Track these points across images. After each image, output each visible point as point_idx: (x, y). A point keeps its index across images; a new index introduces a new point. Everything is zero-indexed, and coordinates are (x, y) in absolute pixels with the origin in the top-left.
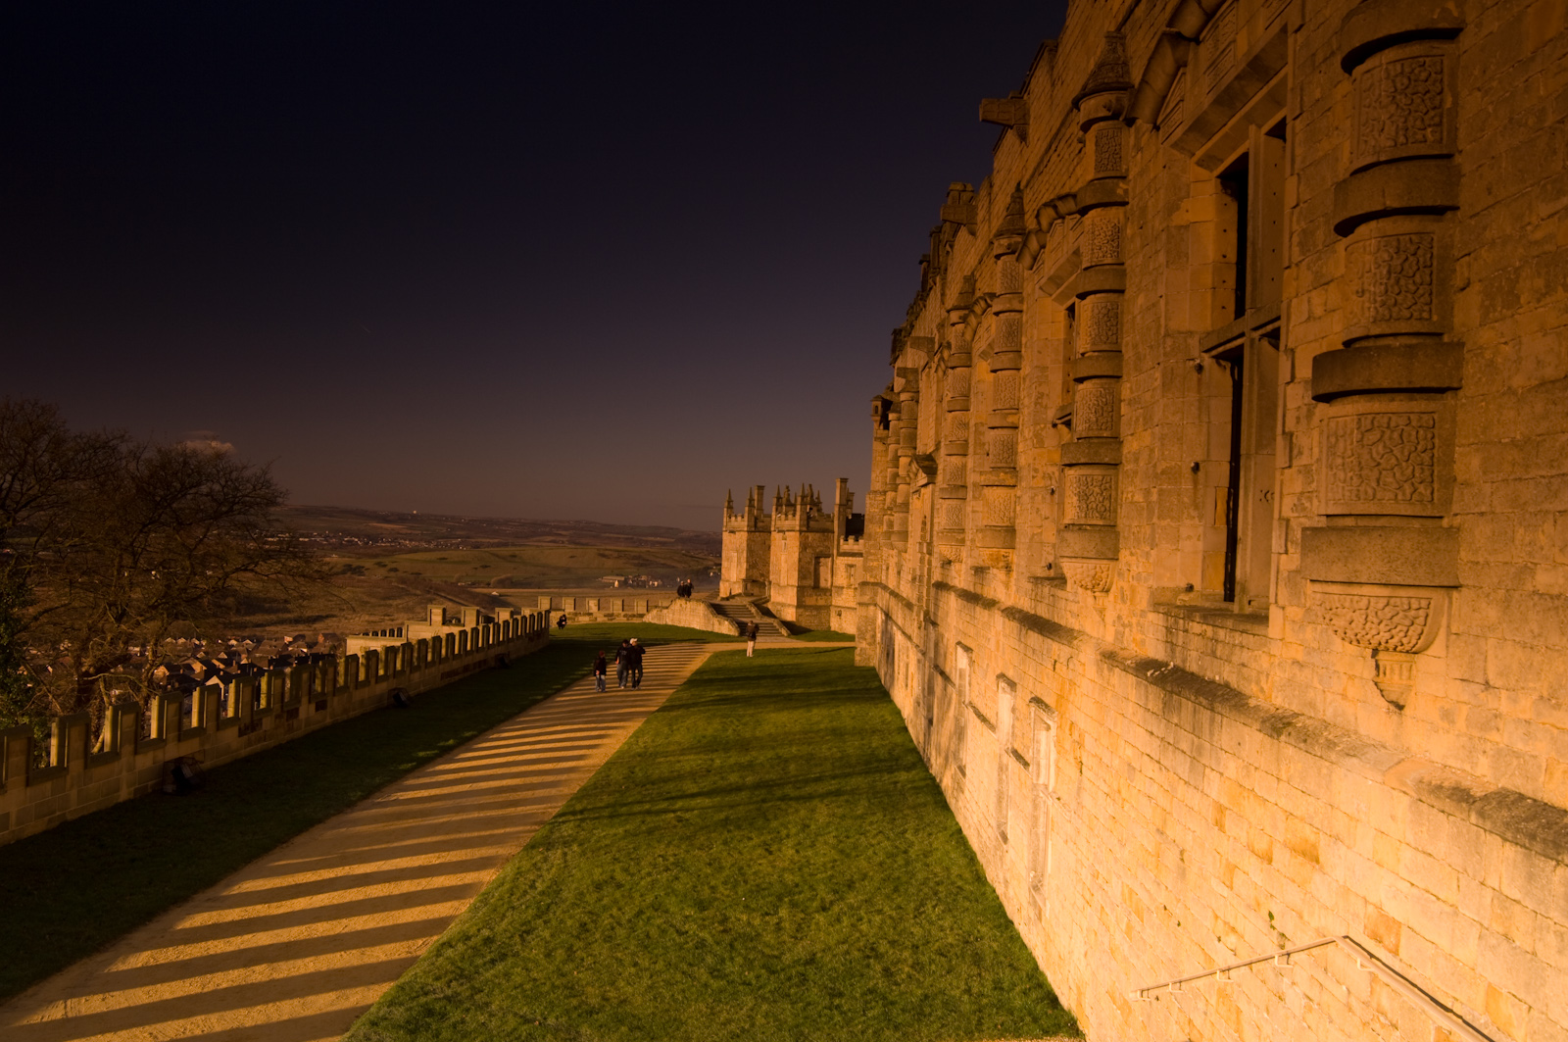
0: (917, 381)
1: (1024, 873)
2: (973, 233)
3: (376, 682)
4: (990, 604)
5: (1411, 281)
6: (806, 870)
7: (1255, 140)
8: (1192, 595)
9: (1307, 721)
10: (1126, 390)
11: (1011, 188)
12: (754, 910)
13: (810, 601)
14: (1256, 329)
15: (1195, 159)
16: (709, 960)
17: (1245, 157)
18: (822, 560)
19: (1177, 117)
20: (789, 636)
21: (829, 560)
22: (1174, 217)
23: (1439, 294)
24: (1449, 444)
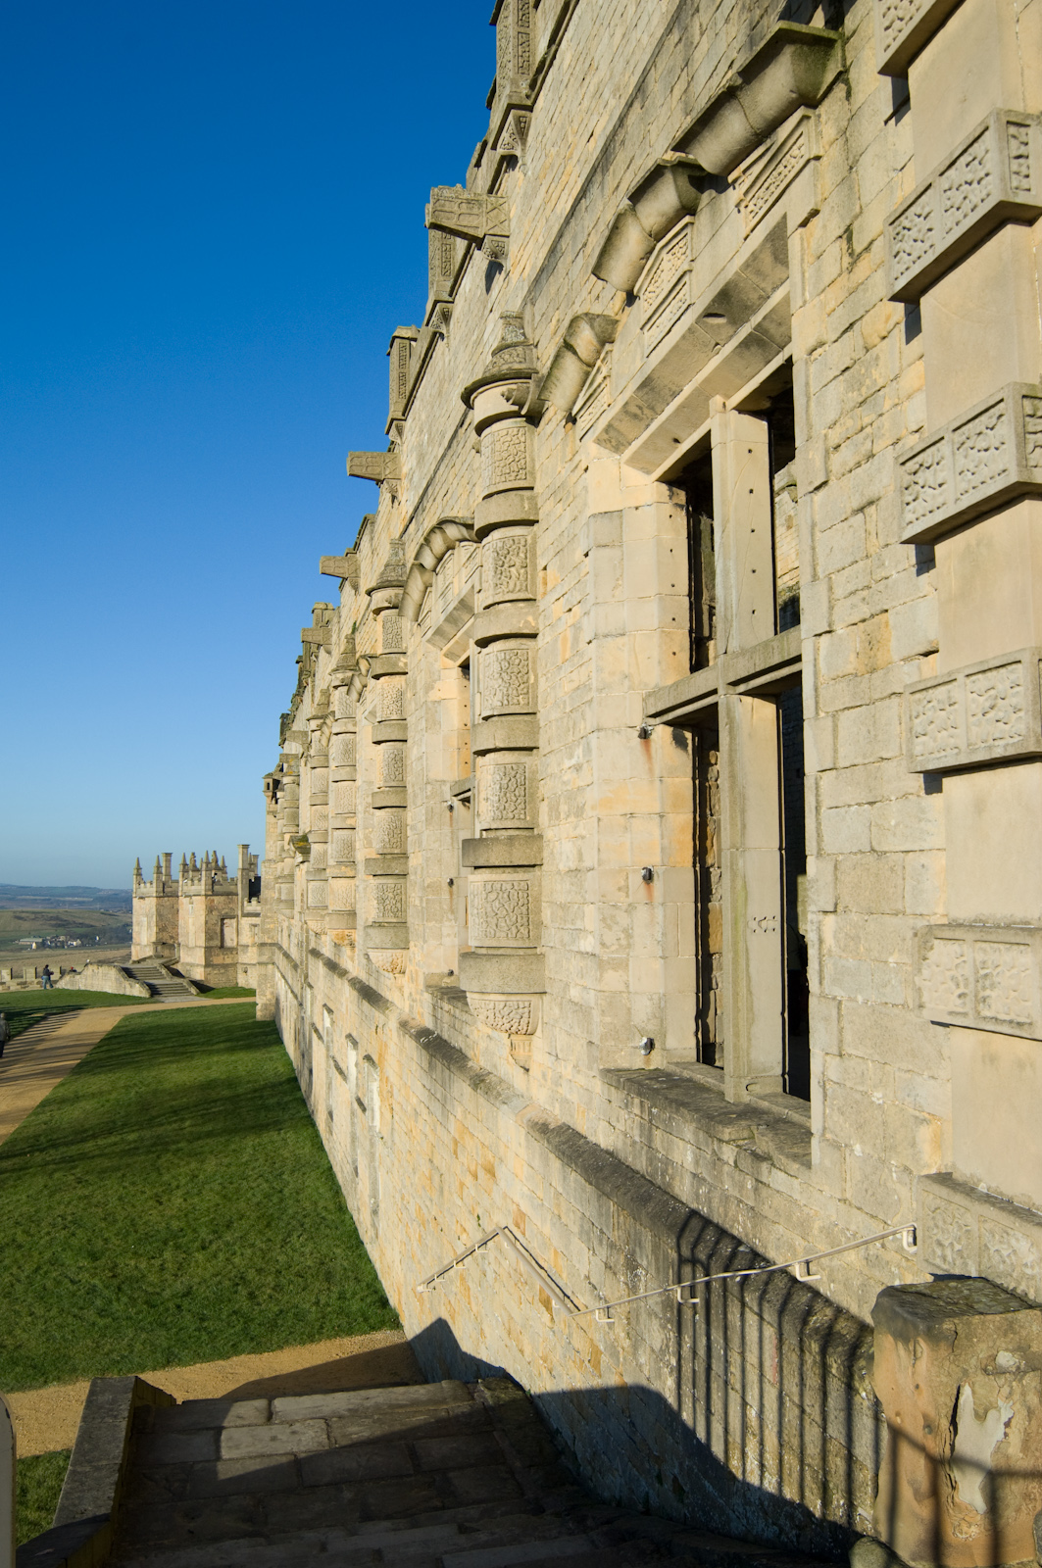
0: (298, 767)
1: (367, 1199)
4: (343, 973)
5: (513, 795)
6: (191, 1216)
8: (452, 978)
9: (494, 1079)
10: (409, 816)
12: (141, 1255)
13: (217, 960)
15: (443, 652)
16: (98, 1302)
17: (468, 656)
18: (227, 921)
19: (428, 622)
20: (198, 995)
21: (234, 921)
22: (431, 693)
23: (530, 803)
24: (538, 900)
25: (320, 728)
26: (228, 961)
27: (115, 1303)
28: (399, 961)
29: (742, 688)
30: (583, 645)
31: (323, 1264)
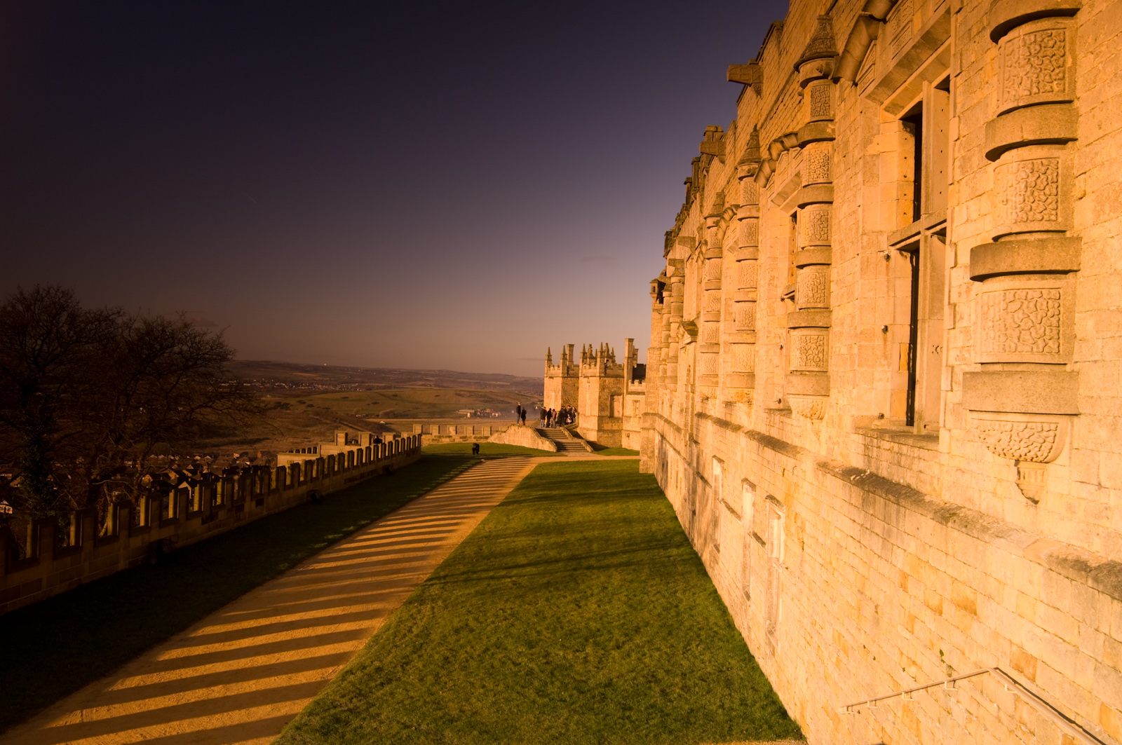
0: (683, 269)
1: (762, 621)
2: (723, 162)
3: (299, 486)
4: (737, 428)
5: (1042, 193)
6: (605, 619)
7: (928, 93)
8: (883, 421)
9: (968, 512)
10: (834, 272)
11: (750, 129)
12: (568, 648)
13: (607, 427)
14: (929, 229)
15: (884, 106)
16: (536, 683)
17: (920, 104)
18: (615, 397)
19: (870, 76)
20: (592, 452)
21: (621, 397)
22: (869, 148)
23: (1063, 202)
24: (1071, 311)
25: (716, 224)
26: (615, 428)
27: (550, 686)
28: (819, 407)
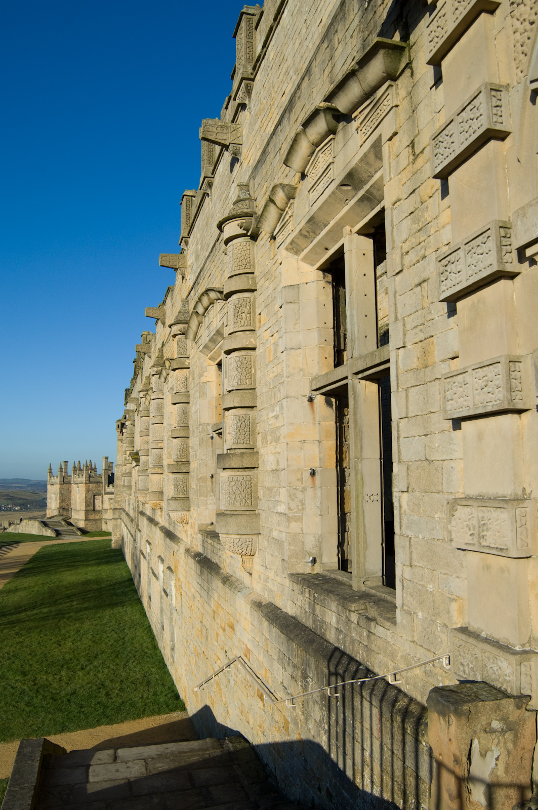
0: (134, 416)
1: (168, 642)
4: (156, 524)
5: (243, 431)
6: (76, 652)
8: (213, 526)
9: (234, 579)
10: (191, 442)
12: (49, 673)
13: (92, 517)
15: (208, 357)
16: (26, 699)
18: (97, 497)
19: (200, 341)
20: (81, 535)
21: (100, 497)
22: (202, 378)
23: (252, 435)
24: (256, 486)
25: (145, 396)
26: (97, 517)
27: (35, 699)
28: (185, 517)
29: (360, 376)
30: (279, 353)
31: (145, 677)
